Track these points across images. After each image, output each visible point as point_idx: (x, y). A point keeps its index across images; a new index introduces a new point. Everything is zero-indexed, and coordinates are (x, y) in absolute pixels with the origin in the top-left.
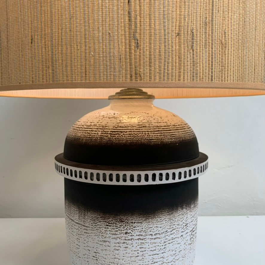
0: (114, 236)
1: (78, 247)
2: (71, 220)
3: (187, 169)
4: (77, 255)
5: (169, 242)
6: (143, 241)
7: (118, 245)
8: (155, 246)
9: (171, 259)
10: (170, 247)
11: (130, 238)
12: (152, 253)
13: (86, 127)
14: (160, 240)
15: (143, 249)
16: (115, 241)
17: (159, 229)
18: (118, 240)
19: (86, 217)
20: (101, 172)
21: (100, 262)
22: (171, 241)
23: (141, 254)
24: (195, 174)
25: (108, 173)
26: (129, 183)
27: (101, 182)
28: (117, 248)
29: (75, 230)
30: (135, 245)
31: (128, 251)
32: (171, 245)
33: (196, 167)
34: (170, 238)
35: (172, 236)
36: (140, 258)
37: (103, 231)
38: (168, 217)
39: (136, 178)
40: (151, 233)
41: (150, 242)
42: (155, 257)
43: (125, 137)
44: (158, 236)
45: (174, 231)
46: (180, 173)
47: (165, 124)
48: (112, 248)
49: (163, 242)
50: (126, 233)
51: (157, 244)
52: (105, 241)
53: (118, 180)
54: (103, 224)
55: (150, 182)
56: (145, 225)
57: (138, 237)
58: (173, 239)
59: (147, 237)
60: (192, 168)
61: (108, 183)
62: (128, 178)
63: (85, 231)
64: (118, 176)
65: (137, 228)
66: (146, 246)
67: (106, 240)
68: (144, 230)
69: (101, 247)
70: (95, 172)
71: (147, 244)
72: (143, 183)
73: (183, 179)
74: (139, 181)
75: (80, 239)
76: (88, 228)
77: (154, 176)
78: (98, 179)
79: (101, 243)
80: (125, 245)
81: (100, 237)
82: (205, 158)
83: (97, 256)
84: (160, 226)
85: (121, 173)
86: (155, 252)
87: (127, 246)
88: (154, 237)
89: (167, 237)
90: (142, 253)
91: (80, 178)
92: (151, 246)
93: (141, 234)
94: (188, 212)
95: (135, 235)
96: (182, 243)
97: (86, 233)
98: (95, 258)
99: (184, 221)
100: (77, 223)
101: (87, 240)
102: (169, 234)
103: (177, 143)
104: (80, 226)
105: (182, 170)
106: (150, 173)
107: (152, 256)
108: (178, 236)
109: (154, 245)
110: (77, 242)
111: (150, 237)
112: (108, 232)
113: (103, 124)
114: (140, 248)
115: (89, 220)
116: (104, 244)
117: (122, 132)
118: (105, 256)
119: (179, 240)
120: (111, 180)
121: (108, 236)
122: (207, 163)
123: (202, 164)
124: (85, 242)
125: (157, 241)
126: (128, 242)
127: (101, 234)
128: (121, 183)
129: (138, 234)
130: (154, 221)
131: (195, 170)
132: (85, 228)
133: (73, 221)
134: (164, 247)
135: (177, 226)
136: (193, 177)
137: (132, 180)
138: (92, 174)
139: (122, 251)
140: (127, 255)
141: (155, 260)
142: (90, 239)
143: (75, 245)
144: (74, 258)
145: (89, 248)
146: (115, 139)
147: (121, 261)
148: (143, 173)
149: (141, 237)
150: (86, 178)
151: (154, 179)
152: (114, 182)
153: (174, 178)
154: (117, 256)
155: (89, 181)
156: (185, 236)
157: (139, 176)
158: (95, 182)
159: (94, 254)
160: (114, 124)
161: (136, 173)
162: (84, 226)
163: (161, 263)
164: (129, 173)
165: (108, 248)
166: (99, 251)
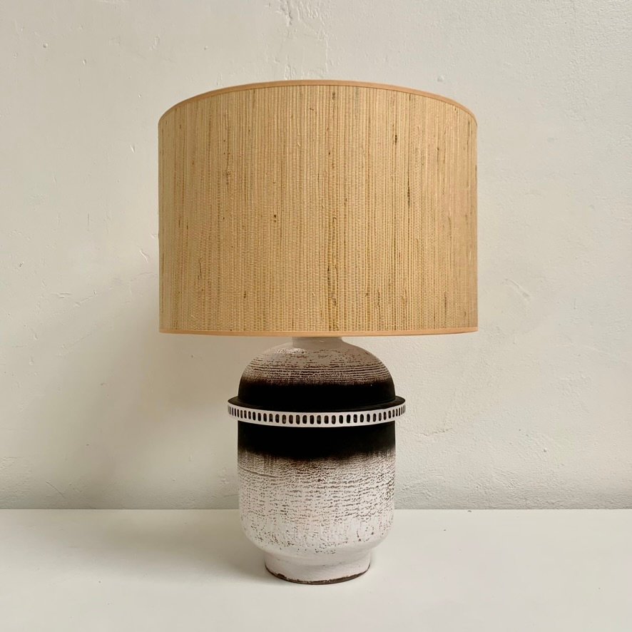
0: (306, 485)
1: (262, 503)
2: (253, 473)
3: (382, 411)
4: (259, 515)
5: (364, 492)
6: (336, 490)
7: (310, 494)
8: (349, 496)
9: (366, 511)
10: (365, 497)
11: (323, 485)
12: (346, 503)
13: (272, 367)
14: (354, 489)
15: (337, 499)
16: (307, 490)
17: (354, 476)
18: (310, 489)
19: (274, 466)
20: (294, 414)
21: (290, 516)
22: (366, 491)
23: (334, 504)
24: (390, 417)
25: (301, 415)
26: (323, 425)
27: (295, 425)
28: (309, 498)
29: (258, 484)
30: (328, 493)
31: (321, 500)
32: (366, 495)
33: (391, 409)
34: (364, 487)
35: (367, 485)
36: (334, 508)
37: (294, 480)
38: (363, 463)
39: (330, 420)
40: (345, 480)
42: (348, 507)
43: (318, 378)
44: (352, 484)
45: (369, 480)
46: (375, 415)
47: (358, 364)
48: (303, 499)
49: (357, 491)
50: (319, 480)
51: (351, 493)
52: (295, 491)
54: (294, 472)
55: (345, 424)
56: (338, 471)
57: (331, 485)
58: (368, 489)
59: (341, 485)
60: (387, 410)
61: (302, 425)
62: (323, 420)
63: (273, 482)
64: (312, 418)
65: (331, 475)
66: (340, 494)
67: (297, 489)
68: (337, 476)
69: (291, 499)
70: (288, 414)
72: (338, 424)
73: (377, 422)
74: (334, 422)
75: (266, 492)
76: (276, 479)
77: (349, 417)
78: (291, 422)
79: (291, 494)
80: (318, 494)
81: (290, 486)
82: (402, 401)
83: (286, 510)
84: (355, 473)
85: (316, 415)
86: (349, 502)
88: (348, 485)
89: (361, 486)
90: (336, 503)
91: (270, 422)
92: (345, 495)
93: (335, 481)
94: (384, 460)
95: (328, 482)
96: (378, 496)
97: (274, 484)
98: (284, 513)
99: (379, 470)
100: (262, 475)
101: (275, 492)
102: (363, 482)
103: (370, 384)
104: (265, 477)
105: (377, 412)
106: (345, 414)
107: (346, 507)
108: (373, 486)
109: (348, 494)
110: (260, 498)
111: (344, 485)
112: (300, 481)
113: (293, 363)
114: (334, 497)
115: (278, 469)
116: (295, 494)
117: (314, 372)
118: (295, 509)
119: (375, 492)
120: (305, 422)
121: (299, 484)
122: (404, 407)
123: (398, 407)
124: (272, 495)
125: (350, 489)
126: (321, 490)
127: (291, 484)
128: (316, 425)
129: (331, 481)
130: (348, 466)
131: (390, 412)
132: (273, 479)
133: (256, 473)
134: (358, 497)
135: (372, 475)
136: (388, 420)
137: (327, 421)
138: (284, 417)
139: (314, 501)
140: (320, 505)
141: (349, 512)
142: (278, 491)
143: (258, 502)
144: (255, 519)
145: (276, 502)
146: (308, 379)
147: (313, 513)
148: (337, 415)
149: (335, 485)
150: (277, 421)
151: (348, 421)
152: (308, 425)
153: (368, 420)
154: (309, 507)
155: (280, 424)
156: (380, 488)
157: (334, 418)
158: (288, 424)
159: (282, 508)
160: (305, 365)
161: (330, 415)
162: (271, 476)
163: (355, 515)
164: (323, 415)
165: (299, 499)
166: (289, 503)
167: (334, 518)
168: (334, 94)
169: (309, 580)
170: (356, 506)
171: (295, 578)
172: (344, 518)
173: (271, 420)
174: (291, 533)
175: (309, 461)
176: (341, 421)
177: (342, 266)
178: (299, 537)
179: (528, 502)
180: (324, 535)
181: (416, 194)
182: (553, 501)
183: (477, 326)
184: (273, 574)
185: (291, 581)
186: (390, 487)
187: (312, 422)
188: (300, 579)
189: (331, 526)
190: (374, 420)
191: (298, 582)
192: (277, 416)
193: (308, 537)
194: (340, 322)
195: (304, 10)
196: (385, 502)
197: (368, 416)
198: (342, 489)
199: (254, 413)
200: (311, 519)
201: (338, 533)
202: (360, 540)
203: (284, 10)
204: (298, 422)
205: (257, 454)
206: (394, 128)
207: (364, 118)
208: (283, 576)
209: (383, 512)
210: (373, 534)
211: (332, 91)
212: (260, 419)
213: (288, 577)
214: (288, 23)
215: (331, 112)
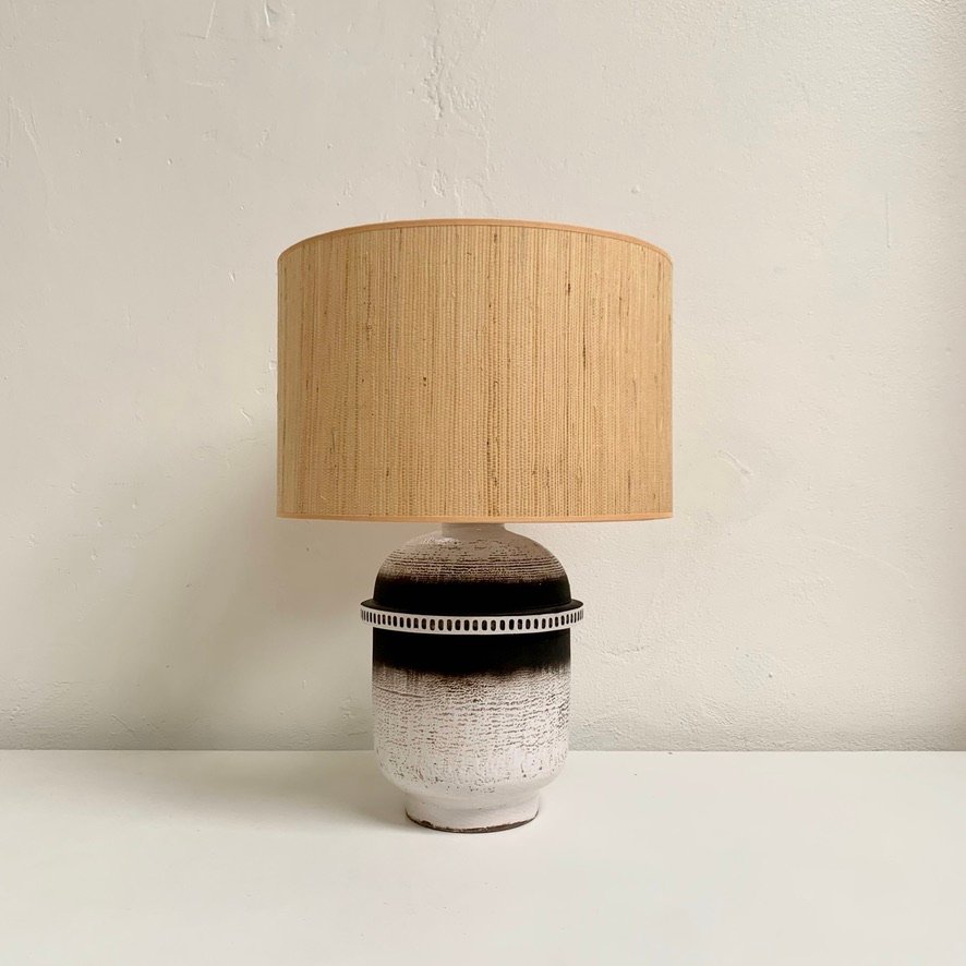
0: (459, 706)
1: (404, 730)
2: (393, 692)
3: (553, 616)
4: (400, 744)
5: (530, 716)
6: (496, 712)
7: (463, 718)
8: (512, 720)
9: (532, 741)
10: (531, 723)
11: (480, 707)
12: (508, 729)
13: (417, 560)
14: (518, 711)
15: (496, 724)
16: (459, 712)
17: (518, 696)
18: (464, 711)
19: (419, 684)
20: (445, 619)
21: (438, 745)
22: (533, 715)
23: (493, 730)
24: (563, 623)
25: (454, 619)
26: (480, 632)
27: (445, 632)
28: (463, 723)
29: (400, 707)
30: (486, 717)
31: (478, 725)
32: (533, 720)
33: (564, 614)
34: (531, 711)
35: (534, 708)
36: (492, 735)
37: (444, 700)
38: (529, 680)
39: (489, 626)
40: (507, 701)
42: (511, 735)
43: (474, 574)
44: (515, 706)
45: (536, 701)
46: (544, 621)
47: (524, 557)
48: (456, 723)
49: (522, 714)
50: (475, 701)
51: (514, 717)
52: (445, 714)
54: (444, 690)
55: (507, 631)
56: (499, 689)
57: (490, 706)
58: (535, 712)
59: (502, 706)
60: (559, 615)
61: (454, 632)
62: (480, 626)
63: (418, 703)
64: (467, 623)
65: (489, 694)
66: (500, 718)
67: (447, 711)
68: (497, 696)
69: (440, 724)
70: (437, 619)
71: (502, 716)
72: (498, 631)
73: (547, 629)
74: (493, 629)
75: (409, 716)
76: (422, 699)
77: (512, 622)
78: (441, 628)
79: (441, 717)
80: (473, 718)
81: (439, 708)
82: (579, 604)
83: (434, 738)
84: (518, 692)
85: (471, 619)
86: (511, 729)
88: (510, 707)
89: (527, 709)
90: (495, 729)
91: (415, 629)
92: (506, 719)
93: (494, 701)
94: (555, 677)
95: (486, 703)
96: (548, 721)
97: (419, 706)
98: (431, 741)
99: (549, 690)
100: (404, 695)
101: (420, 716)
102: (529, 704)
103: (540, 583)
104: (408, 698)
105: (547, 617)
106: (507, 619)
107: (507, 734)
108: (541, 709)
109: (511, 718)
110: (401, 724)
111: (506, 706)
112: (451, 701)
113: (444, 556)
114: (493, 721)
115: (423, 688)
116: (445, 717)
117: (469, 567)
118: (444, 736)
119: (544, 716)
120: (458, 628)
121: (450, 706)
122: (582, 612)
123: (573, 612)
124: (416, 720)
125: (514, 712)
126: (477, 713)
127: (440, 705)
128: (471, 632)
129: (490, 701)
130: (511, 684)
131: (563, 617)
132: (417, 699)
133: (397, 693)
134: (523, 722)
135: (541, 696)
136: (560, 627)
137: (484, 628)
138: (432, 622)
139: (469, 727)
140: (475, 732)
141: (512, 740)
142: (424, 714)
143: (399, 729)
144: (395, 752)
145: (422, 728)
146: (461, 575)
147: (467, 741)
148: (498, 619)
149: (495, 707)
150: (424, 627)
151: (511, 627)
152: (462, 632)
153: (536, 627)
154: (461, 734)
155: (428, 631)
156: (550, 711)
157: (493, 623)
158: (437, 631)
159: (430, 736)
160: (458, 558)
161: (489, 619)
162: (415, 696)
163: (519, 744)
164: (480, 619)
165: (449, 723)
166: (437, 728)
167: (493, 748)
168: (496, 236)
169: (461, 828)
171: (444, 826)
172: (505, 747)
173: (416, 626)
174: (440, 767)
175: (462, 677)
176: (503, 623)
177: (505, 439)
178: (450, 771)
179: (748, 743)
180: (481, 769)
181: (593, 353)
182: (782, 742)
183: (671, 511)
184: (415, 822)
185: (439, 829)
186: (563, 712)
187: (467, 628)
188: (451, 827)
189: (490, 757)
190: (544, 627)
191: (448, 830)
192: (424, 621)
193: (460, 771)
194: (502, 506)
195: (459, 98)
196: (556, 730)
197: (536, 621)
198: (503, 712)
199: (395, 618)
200: (465, 748)
201: (498, 766)
202: (525, 776)
203: (432, 98)
204: (450, 629)
205: (398, 668)
206: (567, 275)
207: (530, 264)
208: (429, 824)
209: (554, 741)
210: (541, 769)
211: (493, 232)
212: (402, 625)
213: (435, 824)
214: (437, 115)
215: (492, 257)
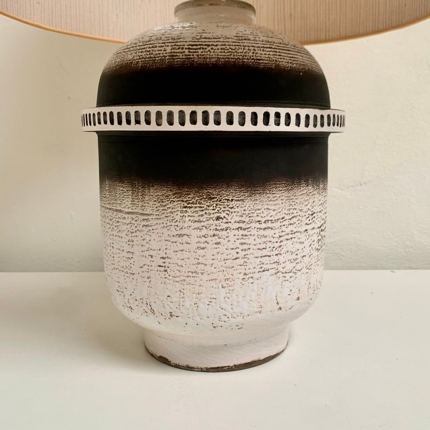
0: (197, 225)
1: (130, 255)
2: (117, 211)
4: (127, 273)
5: (287, 237)
6: (245, 233)
7: (203, 239)
8: (265, 242)
9: (289, 266)
10: (288, 246)
11: (224, 226)
12: (260, 253)
13: (141, 44)
14: (273, 232)
15: (245, 247)
16: (198, 233)
17: (273, 213)
18: (205, 231)
19: (147, 199)
20: (176, 109)
21: (172, 274)
22: (290, 236)
23: (242, 254)
25: (188, 109)
26: (224, 127)
27: (177, 127)
28: (202, 245)
29: (124, 227)
30: (232, 238)
31: (222, 248)
32: (290, 242)
33: (330, 113)
34: (288, 231)
35: (291, 228)
36: (240, 261)
37: (178, 218)
38: (286, 194)
39: (236, 119)
40: (259, 219)
41: (257, 233)
42: (265, 260)
43: (215, 54)
44: (269, 225)
45: (294, 220)
46: (307, 117)
49: (277, 235)
50: (218, 218)
51: (268, 239)
52: (180, 235)
53: (206, 122)
54: (177, 205)
55: (261, 127)
56: (249, 204)
57: (238, 225)
58: (293, 233)
59: (253, 225)
61: (188, 127)
62: (224, 118)
63: (145, 223)
64: (206, 115)
65: (236, 210)
66: (250, 240)
67: (183, 232)
68: (247, 212)
69: (174, 247)
70: (164, 109)
71: (253, 238)
72: (248, 127)
73: (311, 128)
74: (242, 123)
75: (135, 239)
76: (150, 217)
77: (267, 115)
78: (171, 122)
79: (174, 239)
80: (216, 239)
81: (172, 228)
83: (167, 264)
84: (273, 208)
85: (212, 109)
86: (265, 252)
87: (219, 240)
89: (284, 228)
90: (244, 253)
91: (137, 125)
92: (258, 241)
93: (243, 219)
94: (315, 192)
95: (233, 221)
96: (307, 244)
97: (147, 226)
98: (162, 269)
99: (308, 207)
100: (129, 213)
101: (148, 238)
102: (286, 223)
103: (300, 72)
104: (134, 216)
106: (260, 111)
107: (260, 259)
108: (300, 229)
109: (264, 240)
110: (127, 248)
111: (258, 225)
112: (187, 219)
113: (175, 35)
114: (242, 244)
115: (151, 203)
116: (180, 240)
117: (208, 45)
118: (180, 263)
119: (303, 237)
120: (194, 121)
121: (186, 225)
124: (144, 243)
125: (266, 233)
126: (221, 233)
127: (173, 224)
128: (212, 127)
129: (238, 219)
130: (264, 198)
131: (329, 117)
132: (145, 217)
133: (121, 211)
134: (279, 244)
135: (300, 213)
136: (326, 129)
137: (230, 122)
138: (159, 114)
139: (210, 248)
140: (219, 257)
141: (265, 267)
142: (154, 236)
143: (125, 254)
144: (122, 280)
145: (151, 253)
146: (197, 56)
147: (208, 268)
148: (248, 111)
149: (243, 225)
151: (266, 122)
152: (199, 127)
153: (298, 124)
154: (201, 260)
155: (153, 127)
156: (310, 232)
157: (242, 115)
158: (165, 127)
159: (161, 262)
160: (194, 35)
161: (236, 110)
162: (141, 214)
163: (274, 271)
164: (224, 110)
165: (186, 247)
166: (171, 254)
167: (242, 276)
169: (203, 366)
170: (275, 258)
171: (183, 363)
172: (257, 275)
173: (138, 122)
174: (174, 299)
176: (254, 116)
178: (187, 304)
180: (226, 302)
184: (152, 355)
185: (177, 366)
186: (322, 233)
188: (191, 365)
189: (237, 287)
190: (307, 125)
191: (189, 368)
193: (201, 305)
196: (315, 253)
199: (112, 114)
200: (205, 277)
201: (248, 298)
202: (280, 308)
208: (167, 360)
209: (312, 267)
210: (298, 299)
213: (174, 361)
